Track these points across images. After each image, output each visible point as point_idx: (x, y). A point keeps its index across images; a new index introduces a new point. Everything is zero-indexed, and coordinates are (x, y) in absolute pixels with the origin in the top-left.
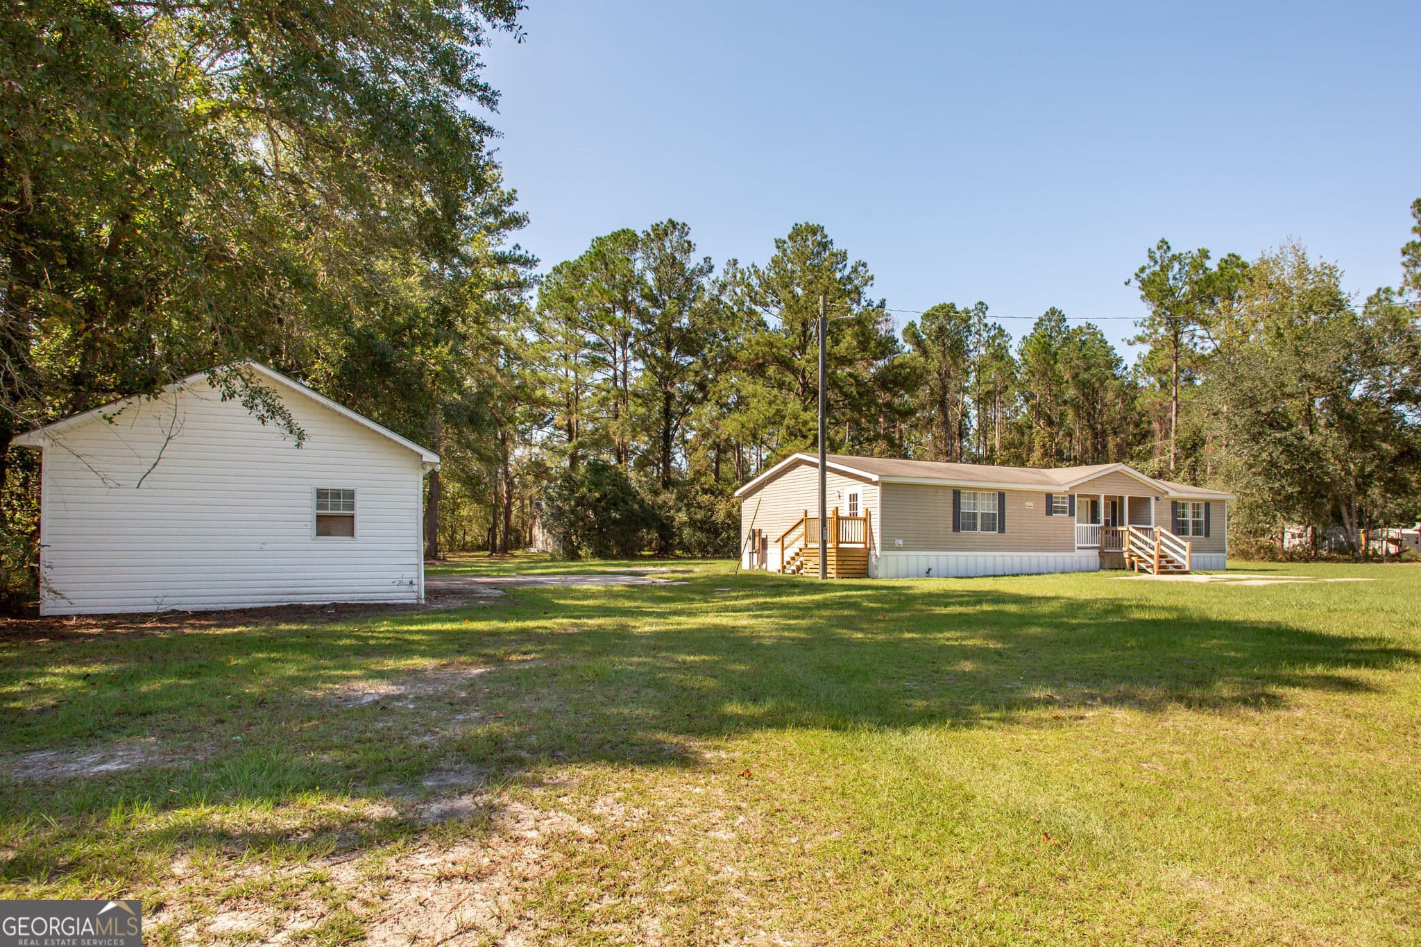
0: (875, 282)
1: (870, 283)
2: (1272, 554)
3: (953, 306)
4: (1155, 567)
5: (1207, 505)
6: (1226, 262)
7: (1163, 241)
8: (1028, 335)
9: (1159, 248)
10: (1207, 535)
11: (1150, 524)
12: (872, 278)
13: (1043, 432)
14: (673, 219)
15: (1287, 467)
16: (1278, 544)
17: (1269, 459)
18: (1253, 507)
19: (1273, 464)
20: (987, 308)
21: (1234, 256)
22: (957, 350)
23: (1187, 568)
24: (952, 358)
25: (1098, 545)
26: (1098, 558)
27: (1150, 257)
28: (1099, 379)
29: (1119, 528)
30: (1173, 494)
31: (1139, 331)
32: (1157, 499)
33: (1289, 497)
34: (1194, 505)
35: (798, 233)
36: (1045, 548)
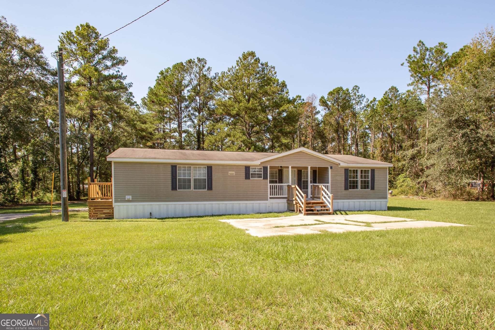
3: (342, 88)
4: (304, 210)
5: (373, 171)
7: (420, 42)
9: (419, 45)
10: (373, 188)
11: (328, 183)
14: (199, 57)
20: (359, 88)
23: (331, 211)
25: (286, 196)
26: (286, 204)
27: (414, 50)
29: (293, 186)
30: (343, 164)
32: (331, 168)
34: (361, 171)
35: (244, 57)
36: (245, 199)
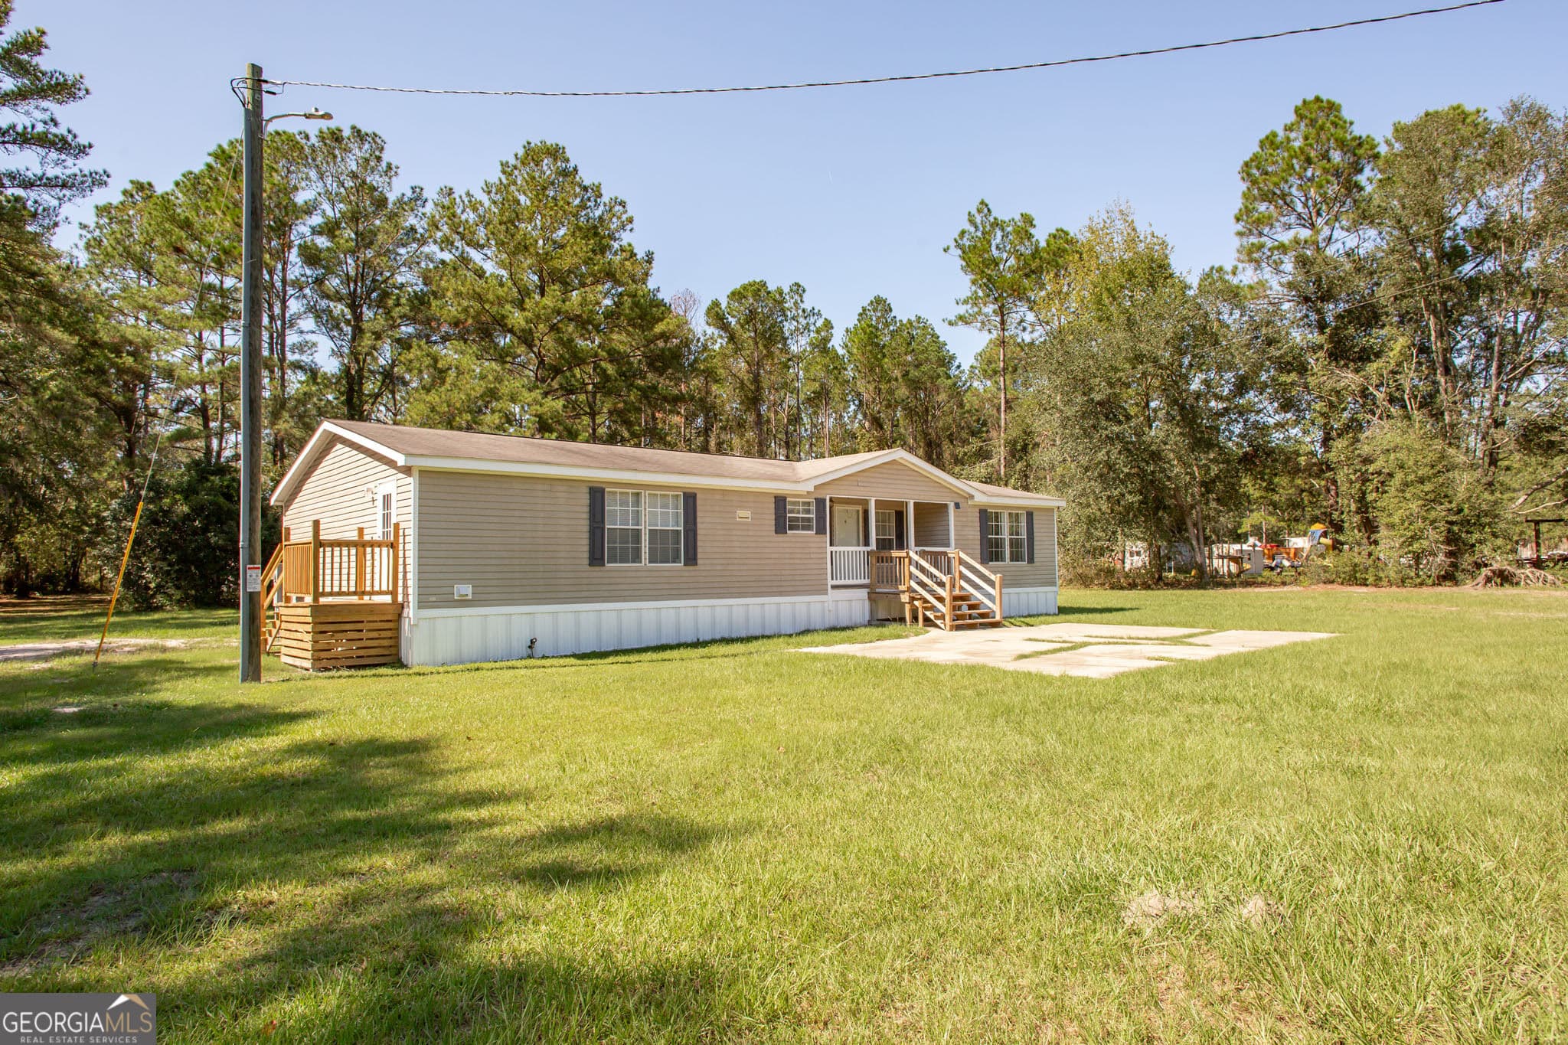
0: (635, 225)
1: (629, 227)
2: (1112, 579)
3: (764, 284)
4: (947, 618)
5: (1030, 515)
6: (1055, 237)
7: (982, 203)
8: (851, 326)
9: (979, 211)
10: (1031, 560)
11: (948, 545)
12: (631, 220)
13: (868, 435)
14: (359, 126)
15: (1126, 470)
16: (1119, 566)
17: (1106, 458)
18: (1091, 521)
19: (1110, 467)
20: (804, 291)
21: (1062, 230)
22: (771, 337)
23: (998, 618)
24: (765, 346)
25: (867, 581)
26: (867, 603)
27: (970, 221)
28: (931, 378)
29: (895, 554)
30: (980, 499)
31: (962, 310)
32: (957, 506)
33: (1129, 508)
34: (1011, 516)
35: (533, 155)
36: (775, 589)
